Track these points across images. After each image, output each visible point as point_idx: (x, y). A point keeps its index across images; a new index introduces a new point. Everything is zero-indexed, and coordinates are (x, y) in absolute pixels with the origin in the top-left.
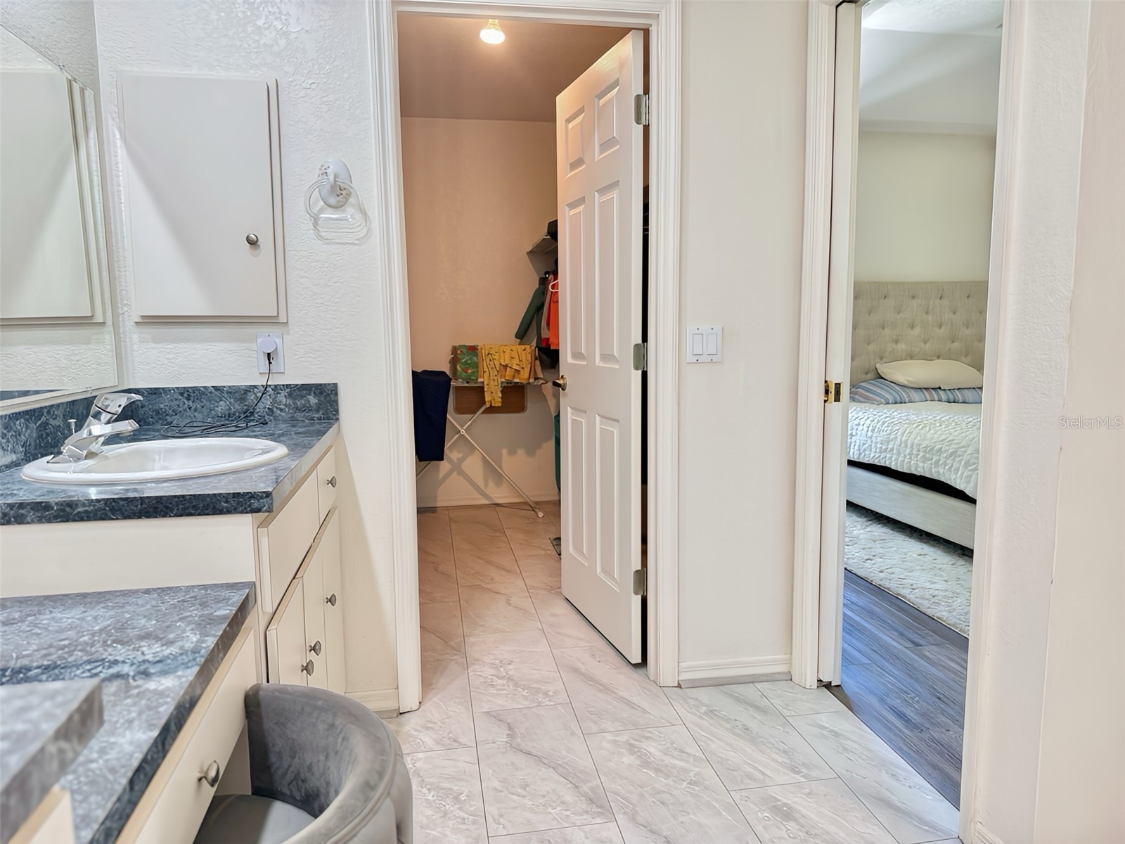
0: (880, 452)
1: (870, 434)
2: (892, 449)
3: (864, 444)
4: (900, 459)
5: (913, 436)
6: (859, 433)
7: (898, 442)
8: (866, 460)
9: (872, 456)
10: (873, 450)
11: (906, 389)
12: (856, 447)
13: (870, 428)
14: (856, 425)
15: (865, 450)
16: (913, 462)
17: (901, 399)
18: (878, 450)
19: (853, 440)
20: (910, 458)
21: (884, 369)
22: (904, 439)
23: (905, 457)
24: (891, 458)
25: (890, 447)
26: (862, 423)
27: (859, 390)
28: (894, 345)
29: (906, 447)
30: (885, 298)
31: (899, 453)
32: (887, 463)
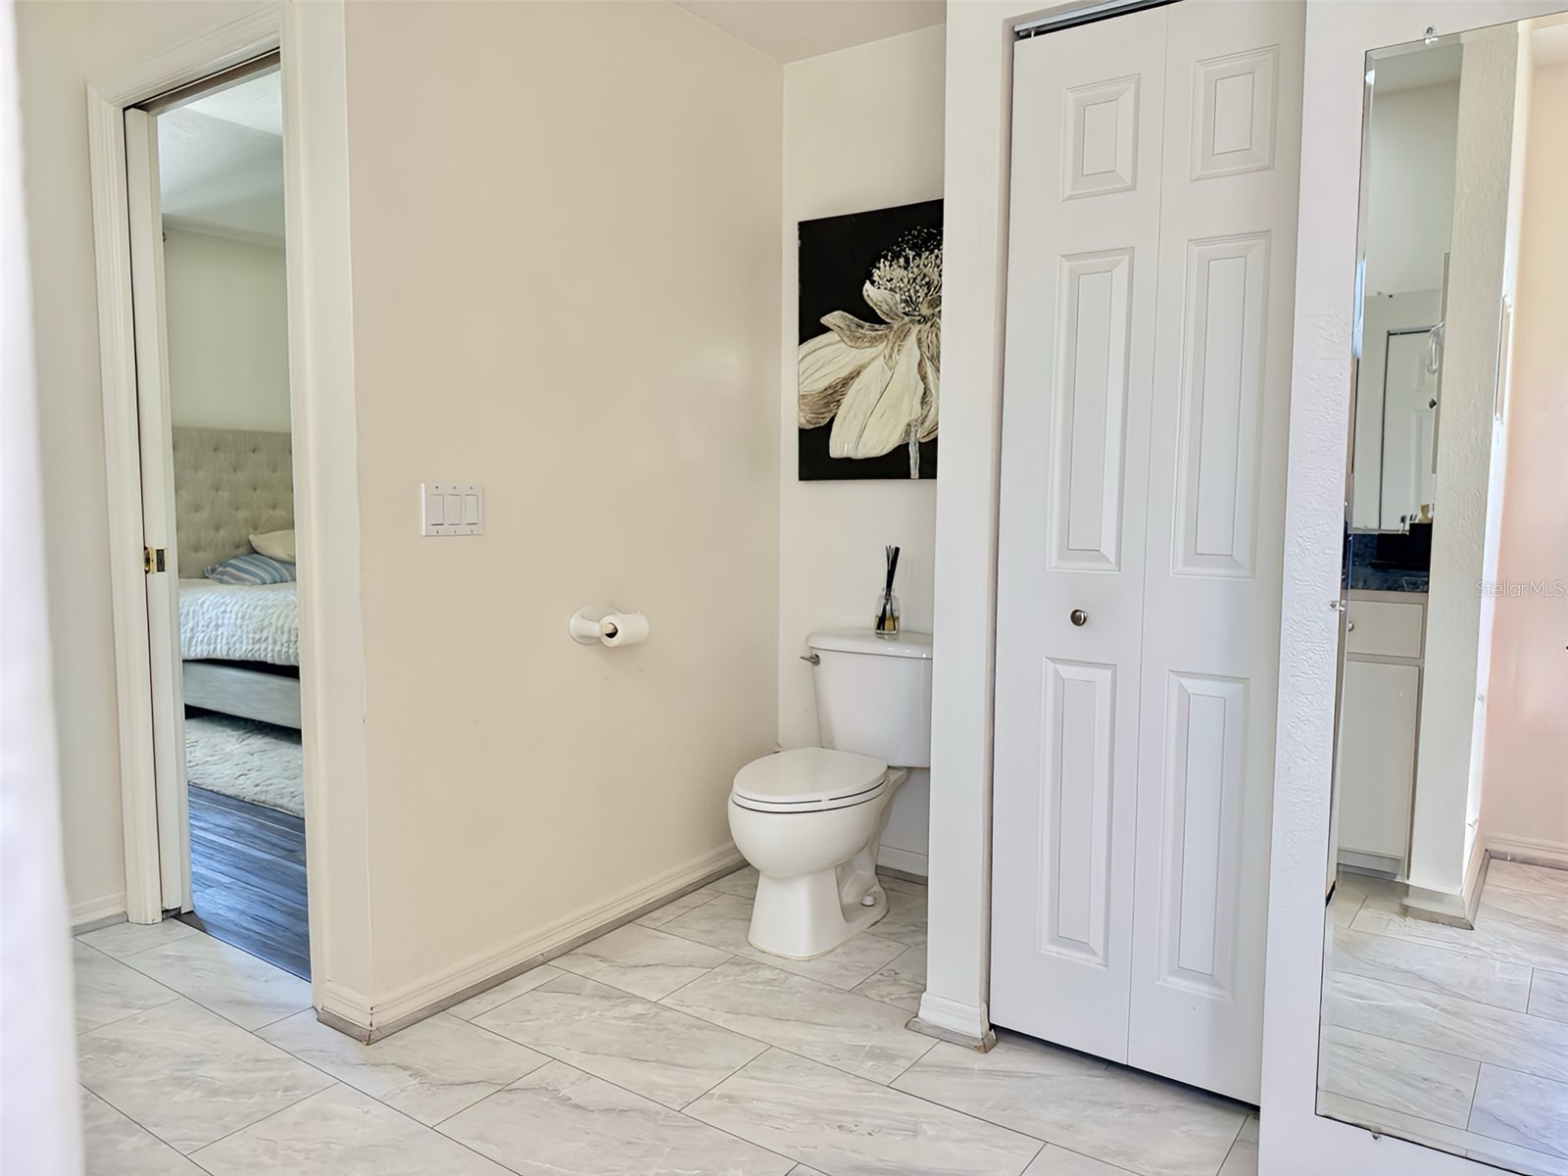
0: (253, 644)
1: (239, 622)
2: (267, 638)
3: (233, 636)
4: (277, 649)
5: (290, 619)
6: (226, 622)
7: (273, 629)
8: (236, 656)
9: (244, 648)
10: (245, 641)
11: (287, 566)
12: (224, 641)
13: (240, 615)
14: (223, 613)
15: (235, 643)
16: (291, 651)
17: (281, 577)
18: (251, 642)
19: (219, 633)
20: (289, 647)
21: (257, 540)
22: (280, 624)
23: (282, 645)
24: (266, 649)
25: (264, 635)
26: (229, 610)
27: (228, 569)
28: (271, 511)
29: (283, 633)
30: (254, 451)
31: (275, 642)
32: (262, 655)
